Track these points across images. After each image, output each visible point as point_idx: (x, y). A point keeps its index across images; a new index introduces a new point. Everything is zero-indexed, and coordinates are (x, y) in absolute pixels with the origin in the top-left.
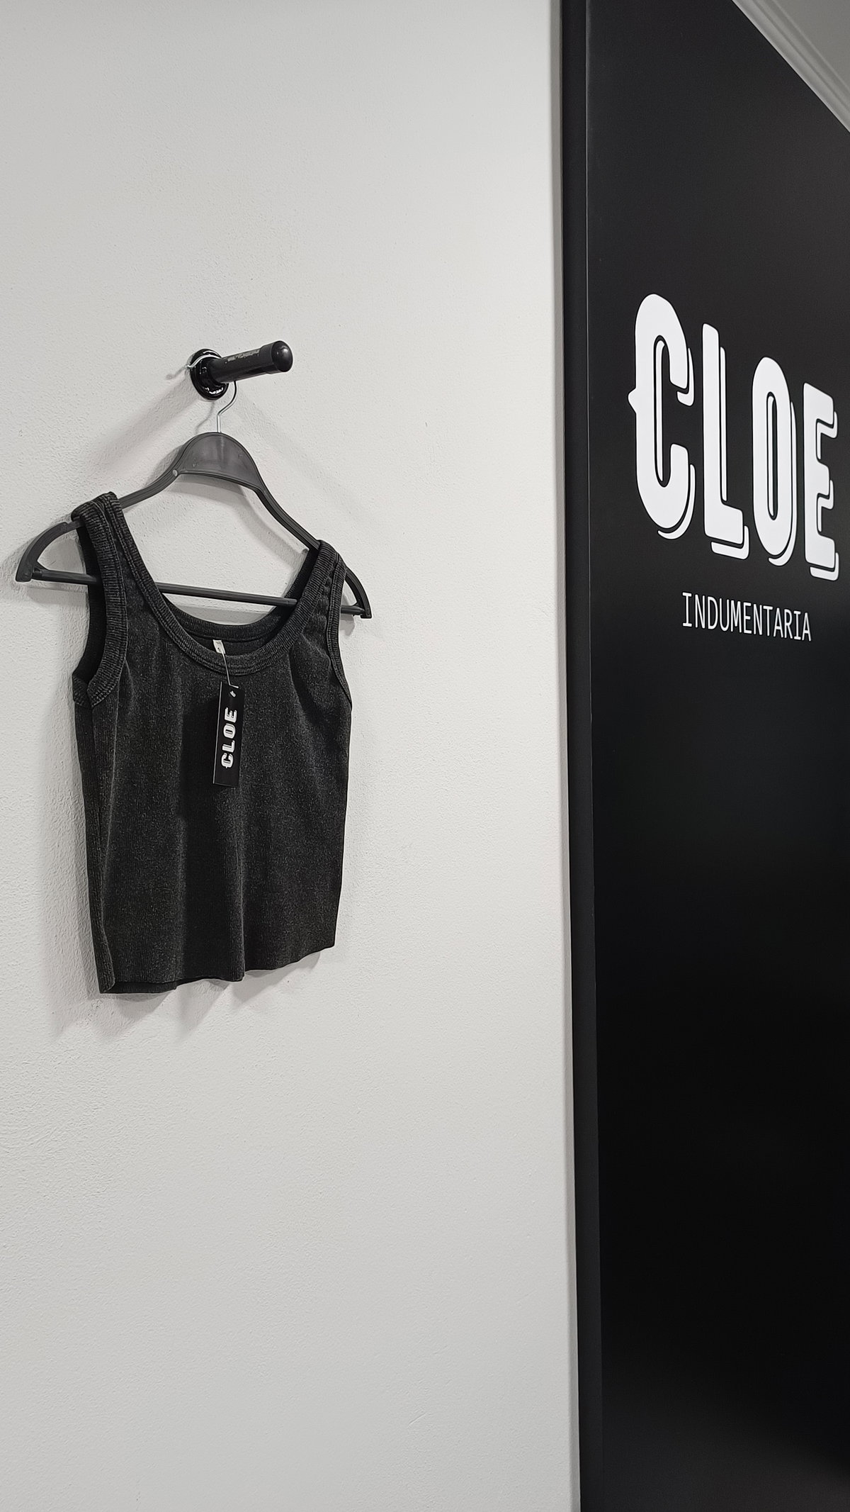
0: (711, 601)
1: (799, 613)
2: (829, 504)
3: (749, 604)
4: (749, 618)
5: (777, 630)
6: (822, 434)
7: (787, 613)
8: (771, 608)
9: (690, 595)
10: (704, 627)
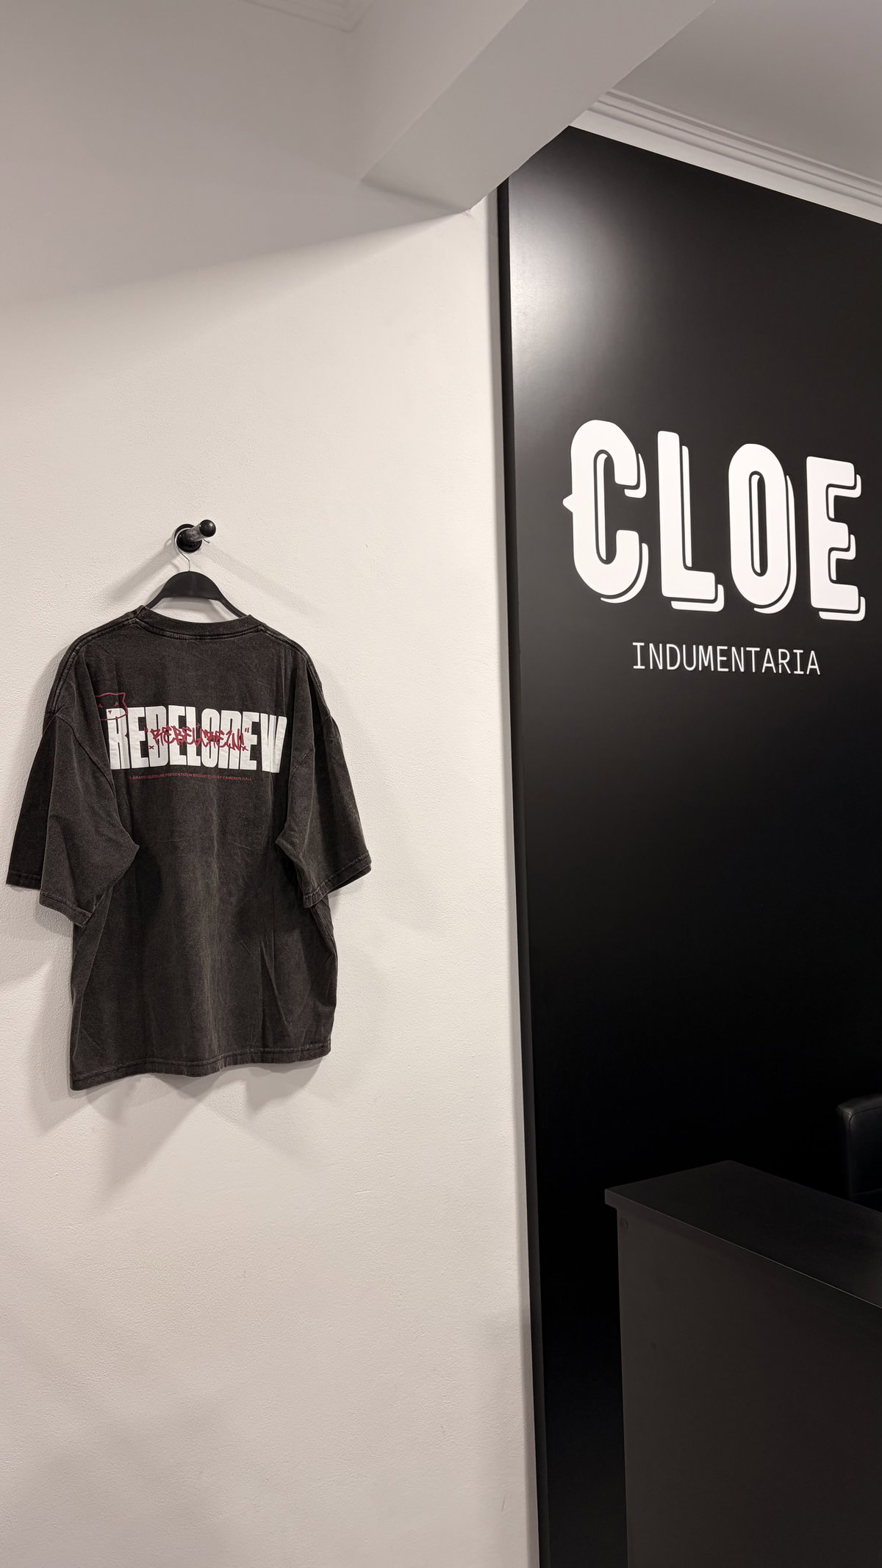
0: (670, 648)
1: (802, 651)
2: (851, 555)
3: (726, 648)
4: (725, 659)
5: (767, 667)
6: (837, 498)
7: (782, 653)
8: (758, 649)
9: (643, 644)
10: (661, 667)
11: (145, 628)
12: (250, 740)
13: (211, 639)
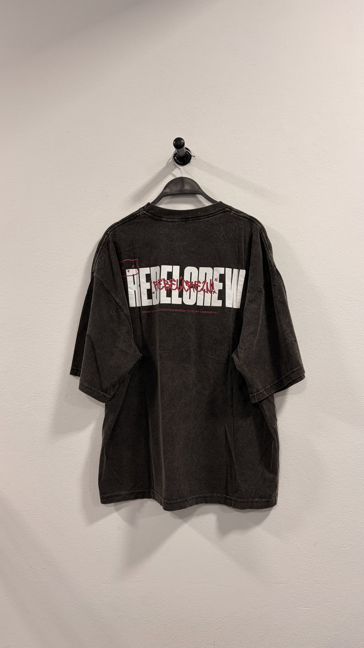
11: (150, 217)
12: (218, 286)
13: (193, 220)
